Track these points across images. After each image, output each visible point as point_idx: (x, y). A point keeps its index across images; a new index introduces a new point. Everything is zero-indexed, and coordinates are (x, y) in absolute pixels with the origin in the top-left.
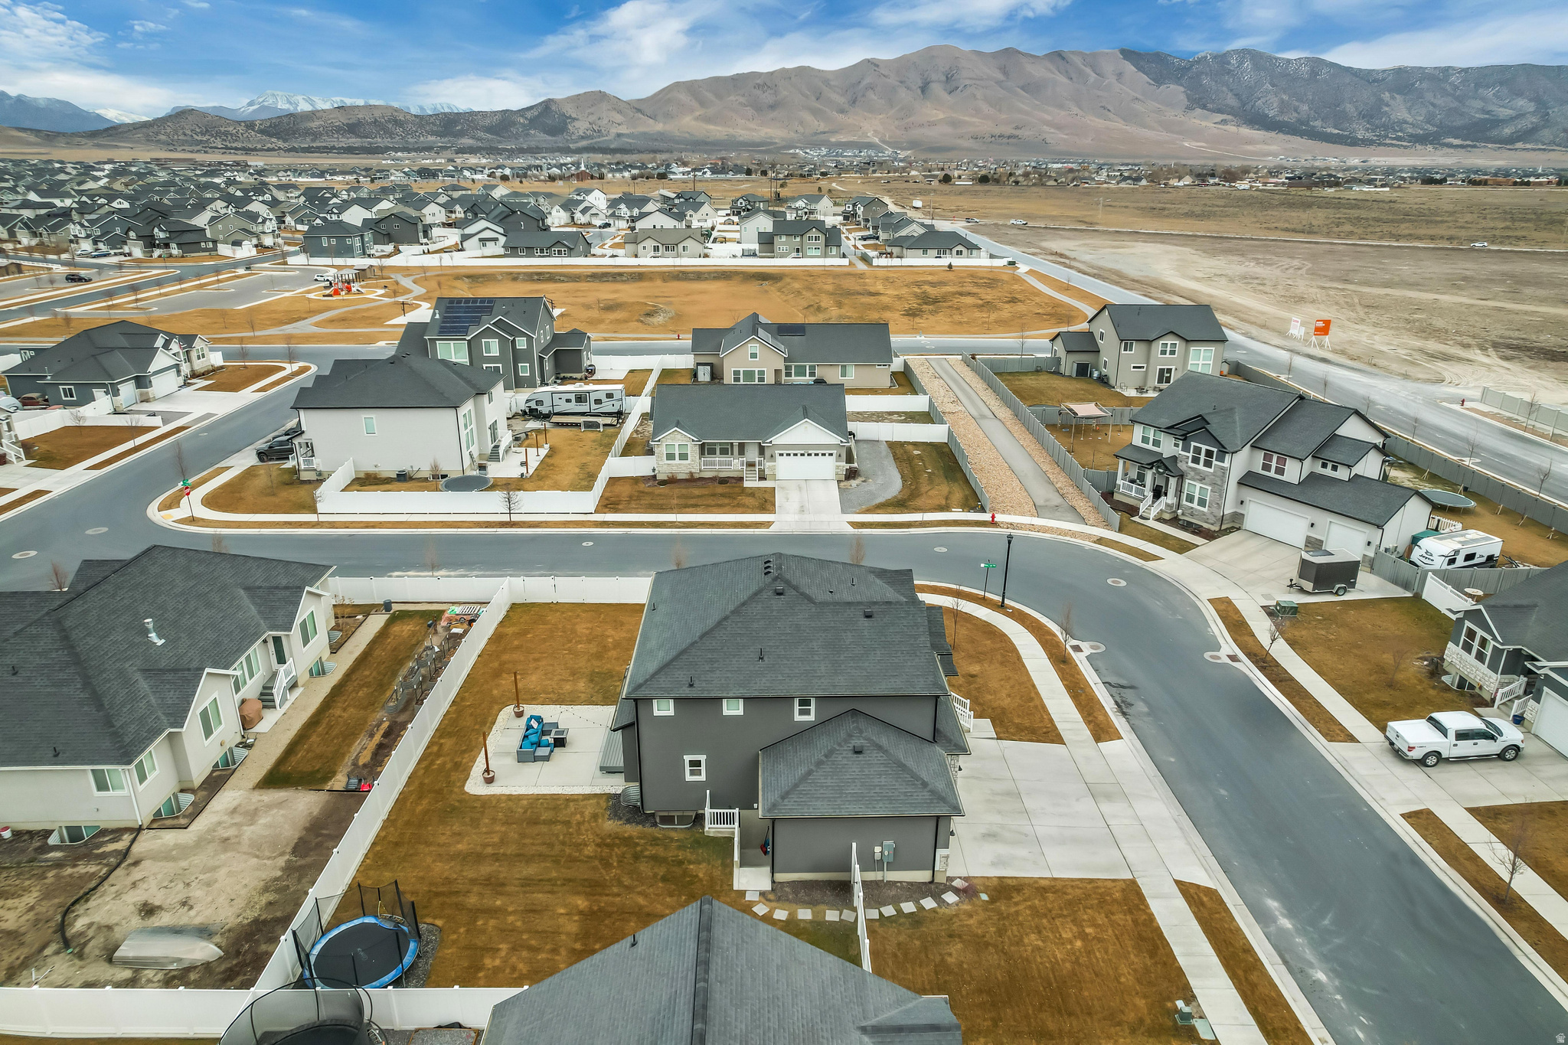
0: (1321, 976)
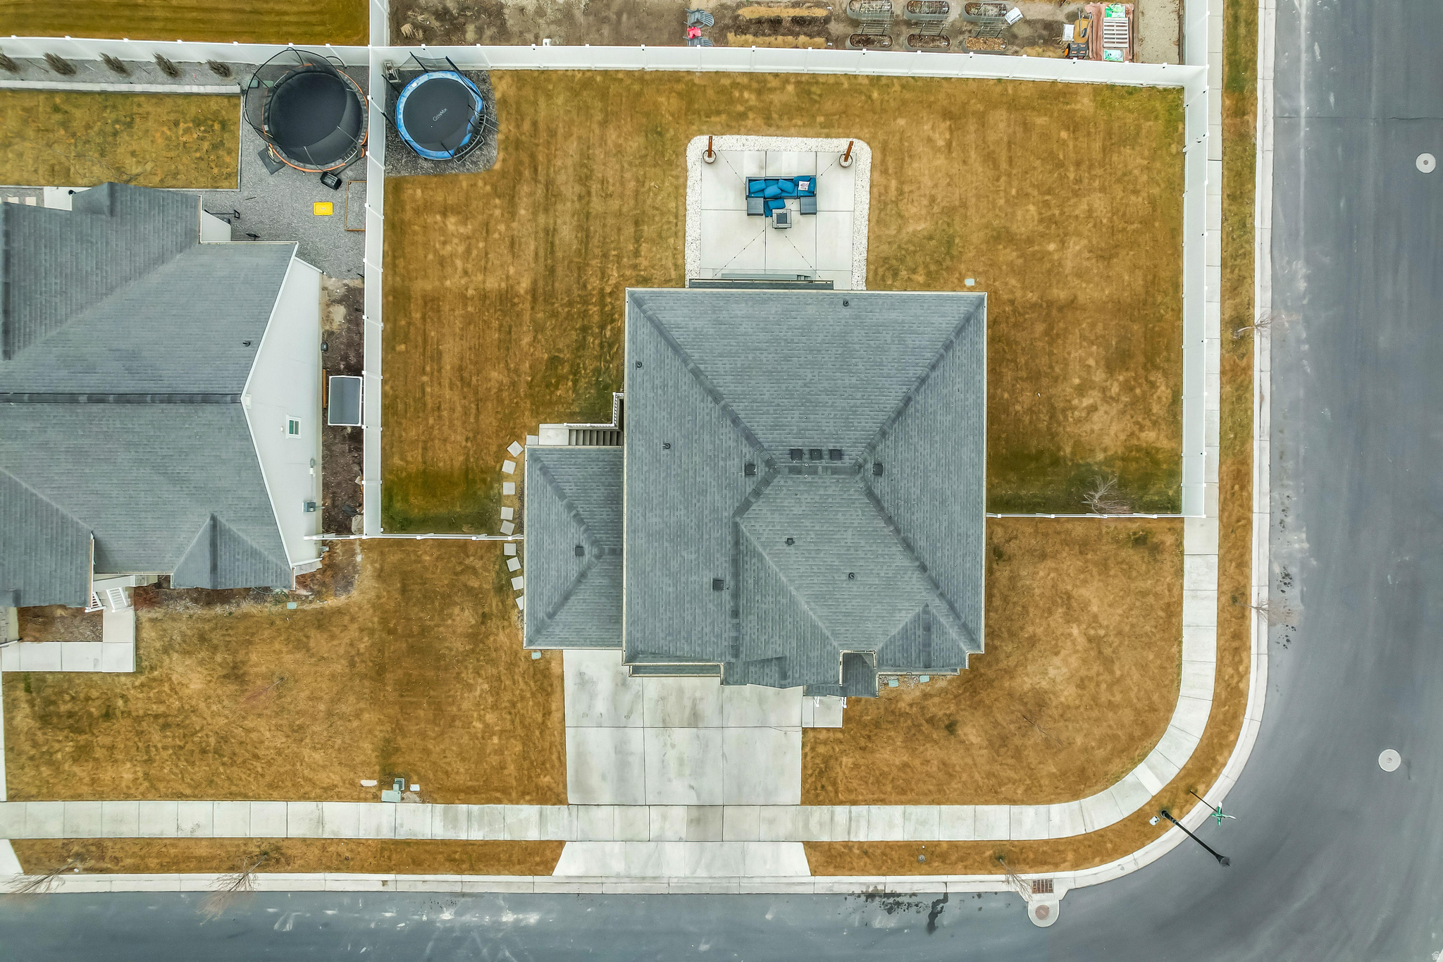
0: (447, 915)
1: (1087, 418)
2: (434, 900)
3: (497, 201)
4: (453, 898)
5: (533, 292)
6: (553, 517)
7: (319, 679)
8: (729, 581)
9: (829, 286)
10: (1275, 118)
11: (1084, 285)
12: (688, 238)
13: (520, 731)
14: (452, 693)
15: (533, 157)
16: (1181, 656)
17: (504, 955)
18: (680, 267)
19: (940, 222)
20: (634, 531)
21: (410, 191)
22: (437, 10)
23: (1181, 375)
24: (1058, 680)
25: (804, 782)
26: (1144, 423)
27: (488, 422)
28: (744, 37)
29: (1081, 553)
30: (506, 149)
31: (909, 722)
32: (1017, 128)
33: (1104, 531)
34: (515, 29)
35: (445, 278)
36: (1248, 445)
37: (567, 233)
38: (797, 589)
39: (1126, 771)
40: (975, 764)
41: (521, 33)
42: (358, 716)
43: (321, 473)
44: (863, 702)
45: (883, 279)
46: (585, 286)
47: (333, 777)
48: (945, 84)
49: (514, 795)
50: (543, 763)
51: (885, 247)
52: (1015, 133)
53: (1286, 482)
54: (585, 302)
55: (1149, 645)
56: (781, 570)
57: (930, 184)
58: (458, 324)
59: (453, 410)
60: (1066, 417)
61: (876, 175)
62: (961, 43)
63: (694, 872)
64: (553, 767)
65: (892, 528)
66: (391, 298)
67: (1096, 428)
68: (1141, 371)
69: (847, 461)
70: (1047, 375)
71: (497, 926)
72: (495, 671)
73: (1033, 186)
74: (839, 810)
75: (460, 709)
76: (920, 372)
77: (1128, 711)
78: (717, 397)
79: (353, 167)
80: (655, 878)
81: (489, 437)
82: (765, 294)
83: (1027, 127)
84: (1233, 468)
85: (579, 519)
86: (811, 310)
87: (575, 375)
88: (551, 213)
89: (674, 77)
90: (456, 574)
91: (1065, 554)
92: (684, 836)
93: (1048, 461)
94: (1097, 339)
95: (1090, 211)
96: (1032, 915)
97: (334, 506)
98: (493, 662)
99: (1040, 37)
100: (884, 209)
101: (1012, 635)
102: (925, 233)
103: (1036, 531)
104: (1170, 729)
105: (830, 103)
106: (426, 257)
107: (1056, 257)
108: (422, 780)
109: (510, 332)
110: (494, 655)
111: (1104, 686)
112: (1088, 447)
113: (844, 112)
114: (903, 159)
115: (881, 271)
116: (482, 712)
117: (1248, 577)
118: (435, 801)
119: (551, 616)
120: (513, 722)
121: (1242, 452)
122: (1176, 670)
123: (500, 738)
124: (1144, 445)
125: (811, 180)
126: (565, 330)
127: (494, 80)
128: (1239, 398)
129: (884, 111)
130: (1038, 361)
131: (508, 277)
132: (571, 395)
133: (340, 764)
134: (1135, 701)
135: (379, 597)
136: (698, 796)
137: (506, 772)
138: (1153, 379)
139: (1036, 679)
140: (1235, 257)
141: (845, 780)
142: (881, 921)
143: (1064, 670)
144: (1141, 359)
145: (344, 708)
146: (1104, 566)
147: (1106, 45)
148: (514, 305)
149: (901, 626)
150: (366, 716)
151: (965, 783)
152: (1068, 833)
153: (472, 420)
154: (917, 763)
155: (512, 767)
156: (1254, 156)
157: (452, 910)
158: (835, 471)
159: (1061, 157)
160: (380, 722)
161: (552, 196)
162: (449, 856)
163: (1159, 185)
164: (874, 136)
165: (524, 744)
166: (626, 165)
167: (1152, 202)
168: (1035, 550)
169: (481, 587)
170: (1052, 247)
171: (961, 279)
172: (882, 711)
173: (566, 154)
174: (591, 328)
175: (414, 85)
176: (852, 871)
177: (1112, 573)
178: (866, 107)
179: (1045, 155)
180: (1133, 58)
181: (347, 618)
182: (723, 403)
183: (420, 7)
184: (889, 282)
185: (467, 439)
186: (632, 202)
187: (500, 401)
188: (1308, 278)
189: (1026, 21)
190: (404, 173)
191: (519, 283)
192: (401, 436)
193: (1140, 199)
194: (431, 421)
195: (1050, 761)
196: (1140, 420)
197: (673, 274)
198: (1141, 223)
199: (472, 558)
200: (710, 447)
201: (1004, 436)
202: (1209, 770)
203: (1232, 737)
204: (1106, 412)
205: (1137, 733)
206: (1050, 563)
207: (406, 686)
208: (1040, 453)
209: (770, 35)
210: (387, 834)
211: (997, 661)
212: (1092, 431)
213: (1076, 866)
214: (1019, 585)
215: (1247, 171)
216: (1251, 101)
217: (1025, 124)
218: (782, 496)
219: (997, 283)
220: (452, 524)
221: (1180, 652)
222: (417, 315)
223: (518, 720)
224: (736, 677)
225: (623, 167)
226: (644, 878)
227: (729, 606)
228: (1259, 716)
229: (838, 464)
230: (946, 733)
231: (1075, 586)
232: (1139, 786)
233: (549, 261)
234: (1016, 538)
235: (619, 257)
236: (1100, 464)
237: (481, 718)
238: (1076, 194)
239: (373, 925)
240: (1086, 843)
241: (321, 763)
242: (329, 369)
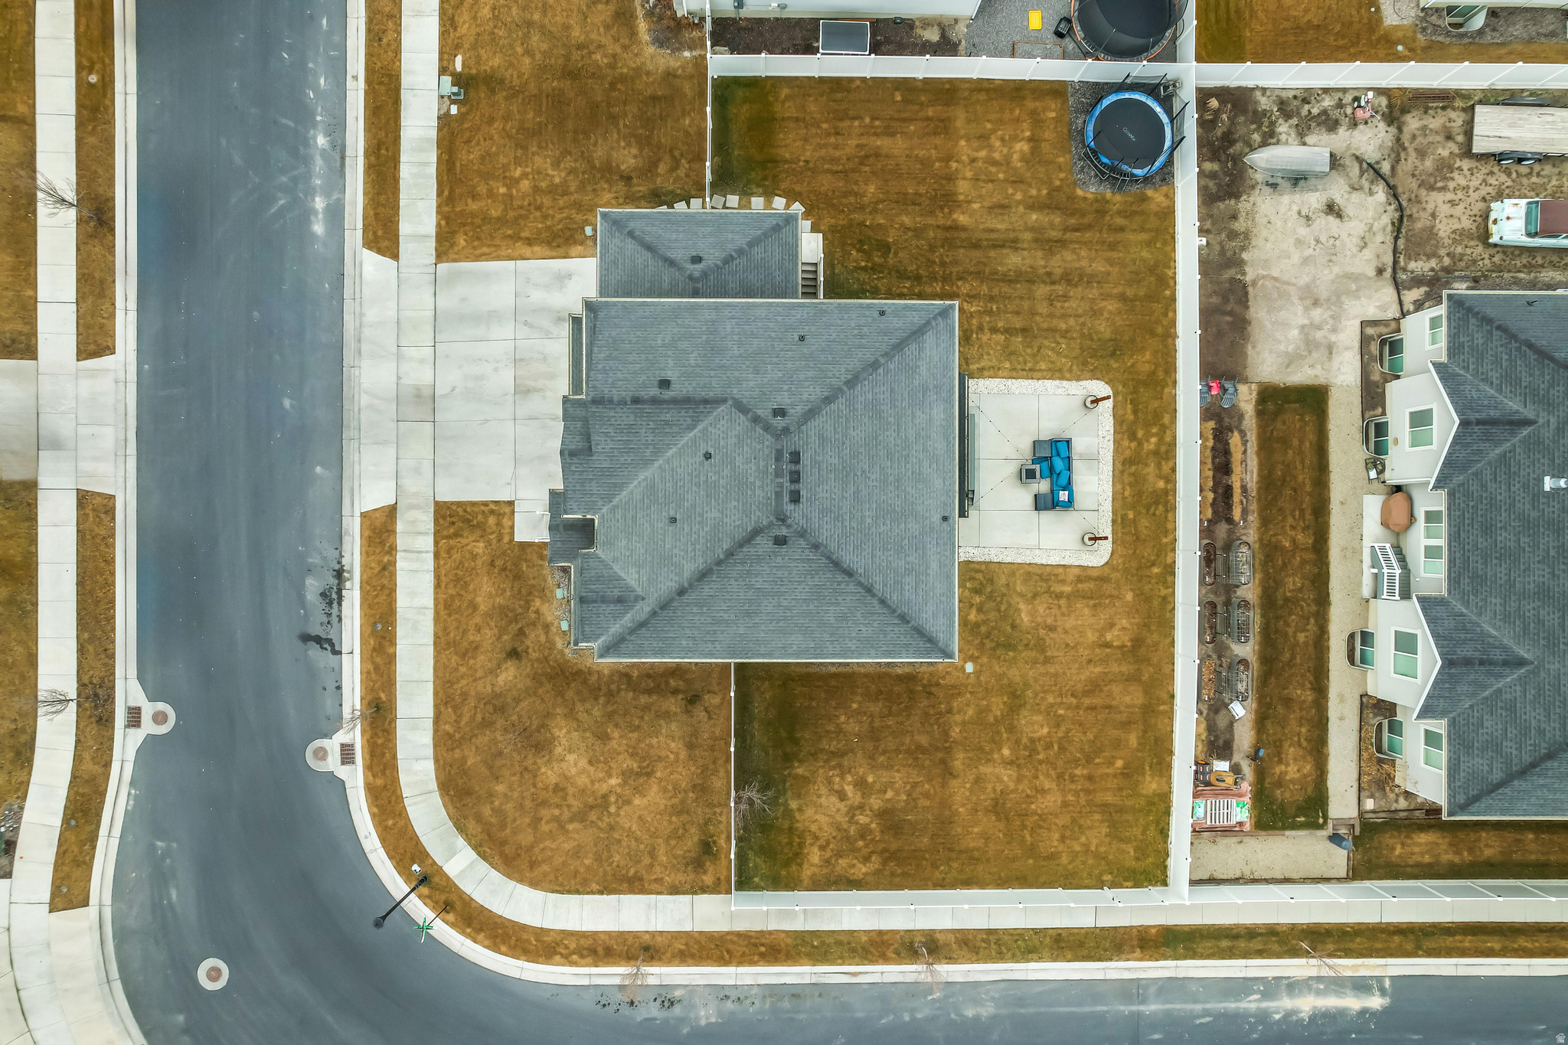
0: (321, 141)
1: (831, 790)
2: (337, 127)
3: (1045, 192)
4: (339, 148)
5: (956, 227)
6: (730, 236)
7: (565, 14)
8: (668, 394)
9: (963, 514)
10: (1139, 979)
11: (968, 786)
12: (1010, 382)
13: (511, 214)
14: (550, 146)
15: (1089, 227)
16: (588, 893)
17: (280, 199)
18: (980, 373)
19: (1029, 636)
20: (717, 308)
21: (1053, 106)
22: (1232, 133)
23: (878, 889)
24: (564, 765)
25: (459, 504)
26: (828, 850)
27: (825, 182)
28: (1211, 437)
29: (694, 786)
30: (1097, 201)
31: (520, 610)
32: (1125, 715)
33: (718, 810)
34: (1215, 211)
35: (968, 140)
36: (806, 960)
37: (1014, 260)
38: (660, 467)
39: (468, 839)
40: (475, 680)
41: (1211, 216)
42: (528, 52)
43: (772, 16)
44: (541, 562)
45: (972, 579)
46: (960, 279)
47: (465, 28)
48: (1168, 640)
49: (446, 209)
50: (478, 238)
51: (1003, 580)
52: (1120, 712)
53: (768, 1001)
54: (945, 279)
55: (598, 859)
56: (679, 449)
57: (1068, 626)
58: (922, 153)
59: (836, 147)
60: (833, 768)
61: (1076, 571)
62: (1209, 656)
63: (366, 393)
64: (474, 248)
65: (722, 556)
66: (947, 86)
67: (823, 800)
68: (881, 846)
69: (789, 507)
70: (876, 748)
71: (310, 193)
72: (572, 189)
73: (1068, 731)
74: (430, 540)
75: (533, 154)
76: (878, 588)
77: (531, 838)
78: (851, 383)
79: (1077, 50)
80: (360, 352)
81: (809, 183)
82: (954, 438)
83: (1126, 725)
84: (782, 944)
85: (728, 260)
86: (938, 483)
87: (872, 269)
88: (1034, 245)
89: (1170, 368)
90: (671, 151)
91: (693, 769)
92: (403, 381)
93: (788, 750)
94: (914, 800)
95: (1043, 791)
96: (318, 743)
97: (740, 29)
98: (582, 187)
99: (1217, 737)
100: (1042, 580)
101: (610, 716)
102: (1018, 621)
103: (716, 739)
104: (513, 883)
105: (1147, 524)
106: (988, 121)
107: (996, 756)
108: (462, 117)
109: (914, 204)
110: (589, 188)
111: (557, 812)
112: (803, 792)
113: (1138, 538)
114: (1092, 598)
115: (979, 576)
116: (531, 177)
117: (669, 963)
118: (440, 129)
119: (631, 234)
120: (521, 207)
121: (798, 954)
122: (573, 888)
123: (504, 195)
124: (806, 851)
125: (1070, 504)
126: (916, 259)
127: (1165, 188)
128: (853, 950)
129: (1140, 580)
130: (890, 738)
131: (969, 202)
132: (852, 265)
133: (478, 34)
134: (541, 846)
135: (648, 73)
136: (444, 396)
137: (470, 201)
138: (873, 858)
139: (564, 742)
140: (997, 943)
141: (459, 545)
142: (313, 586)
143: (573, 771)
144: (894, 846)
145: (535, 39)
146: (681, 810)
147: (1209, 802)
148: (942, 208)
149: (622, 574)
150: (527, 60)
151: (456, 670)
152: (403, 778)
153: (826, 166)
154: (478, 620)
155: (474, 207)
156: (1100, 960)
157: (327, 146)
158: (778, 495)
159: (1097, 761)
160: (520, 75)
161: (1050, 245)
162: (384, 143)
163: (1070, 863)
164: (1114, 569)
165: (499, 219)
166: (1082, 320)
167: (1053, 857)
168: (697, 738)
169: (658, 175)
170: (1006, 752)
171: (972, 658)
172: (532, 582)
173: (1092, 260)
174: (919, 284)
175: (1158, 109)
176: (366, 554)
177: (674, 819)
178: (1143, 561)
179: (1099, 745)
180: (1197, 831)
181: (627, 42)
182: (845, 388)
183: (1235, 117)
184: (968, 585)
185: (807, 162)
186: (1045, 325)
187: (846, 194)
188: (977, 1019)
189: (1232, 721)
190: (1071, 101)
191: (963, 213)
192: (809, 96)
193: (1056, 843)
194: (825, 126)
195: (479, 758)
196: (831, 846)
197: (974, 367)
198: (1032, 844)
199: (687, 166)
200: (802, 377)
201: (814, 704)
202: (469, 925)
203: (503, 948)
204: (838, 810)
205: (507, 850)
206: (683, 755)
207: (558, 101)
208: (795, 742)
209: (1213, 463)
210: (406, 80)
211: (583, 701)
212: (819, 796)
213: (370, 789)
214: (662, 722)
215: (1085, 952)
216: (1157, 956)
217: (1129, 723)
218: (754, 444)
219: (968, 695)
220: (720, 147)
221: (592, 893)
222: (930, 113)
223: (523, 212)
224: (571, 410)
225: (1080, 316)
226: (359, 341)
227: (644, 394)
228: (526, 976)
229: (786, 498)
230: (508, 649)
231: (661, 780)
232: (452, 853)
233: (985, 243)
234: (710, 718)
235: (990, 313)
236: (786, 804)
237: (525, 175)
238: (1060, 776)
239: (311, 65)
240: (393, 798)
241: (479, 15)
242: (877, 24)
